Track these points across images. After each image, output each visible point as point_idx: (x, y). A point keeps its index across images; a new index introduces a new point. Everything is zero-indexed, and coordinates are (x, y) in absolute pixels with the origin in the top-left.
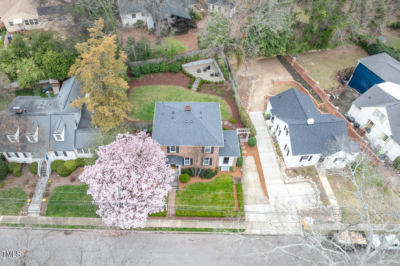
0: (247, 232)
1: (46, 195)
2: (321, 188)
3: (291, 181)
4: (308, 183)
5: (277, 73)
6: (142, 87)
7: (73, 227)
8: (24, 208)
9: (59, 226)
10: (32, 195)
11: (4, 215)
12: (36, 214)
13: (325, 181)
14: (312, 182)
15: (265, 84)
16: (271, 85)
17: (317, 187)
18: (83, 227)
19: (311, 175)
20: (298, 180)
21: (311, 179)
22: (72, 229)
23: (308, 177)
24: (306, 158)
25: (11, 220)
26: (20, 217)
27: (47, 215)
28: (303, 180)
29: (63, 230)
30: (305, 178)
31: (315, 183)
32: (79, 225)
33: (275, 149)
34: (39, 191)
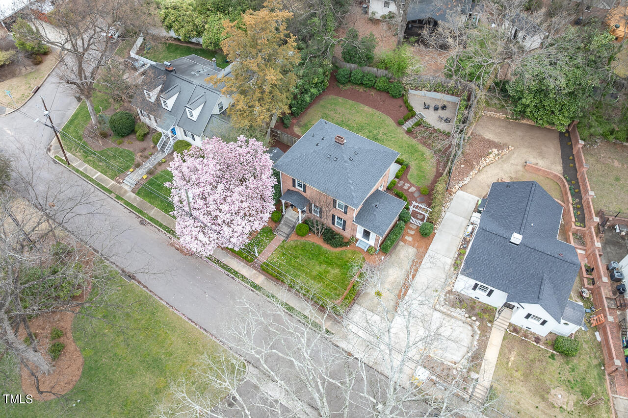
0: (335, 339)
1: (150, 173)
2: (483, 344)
3: (445, 310)
4: (470, 328)
5: (542, 155)
6: (340, 100)
7: (152, 219)
8: (122, 175)
9: (140, 212)
10: (138, 166)
11: (102, 173)
12: (129, 187)
13: (496, 338)
14: (476, 328)
15: (512, 161)
16: (520, 168)
17: (478, 340)
18: (161, 225)
19: (481, 319)
20: (455, 315)
21: (478, 323)
22: (150, 222)
23: (474, 318)
24: (484, 289)
25: (105, 181)
26: (113, 182)
27: (138, 194)
28: (463, 319)
29: (141, 218)
30: (470, 317)
31: (479, 332)
32: (159, 220)
33: (456, 256)
34: (148, 165)
